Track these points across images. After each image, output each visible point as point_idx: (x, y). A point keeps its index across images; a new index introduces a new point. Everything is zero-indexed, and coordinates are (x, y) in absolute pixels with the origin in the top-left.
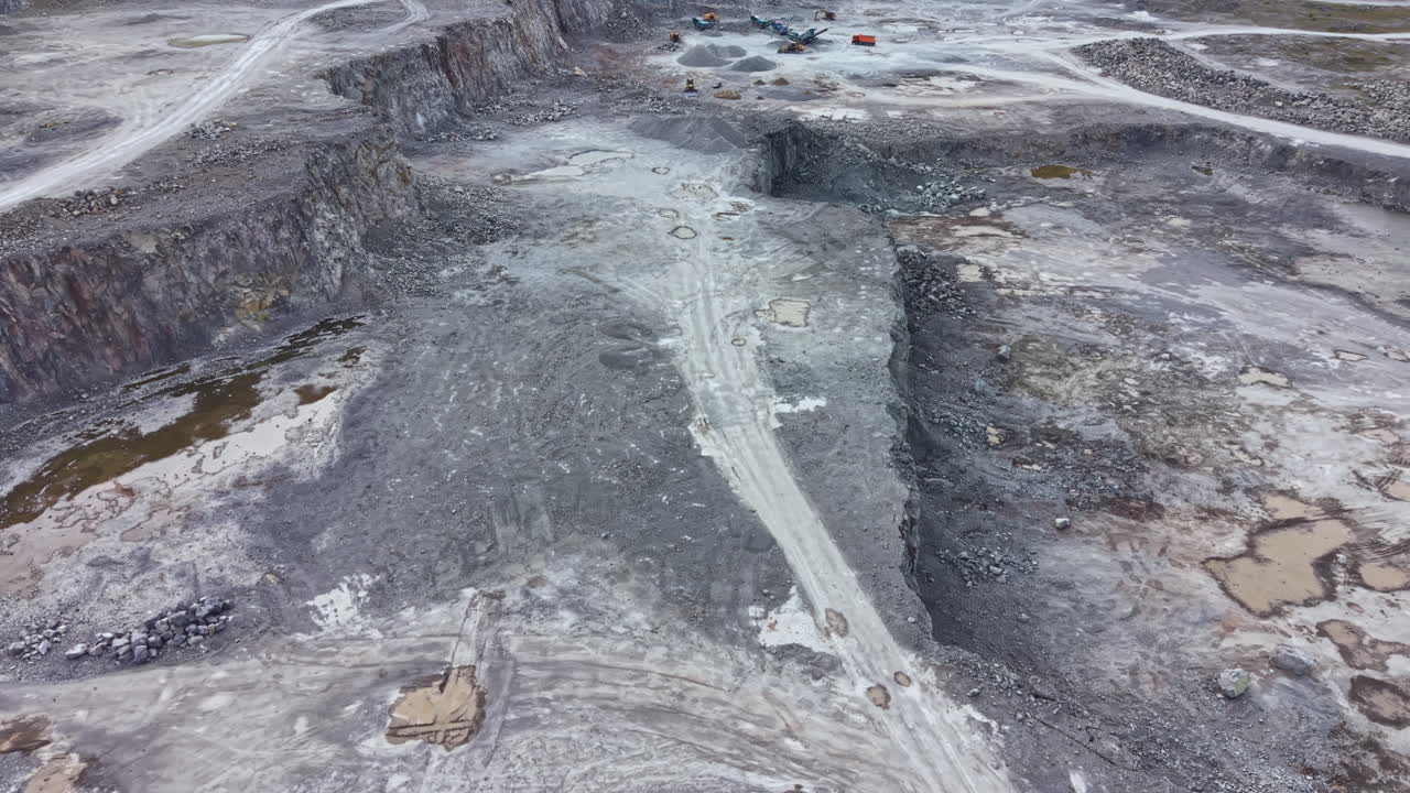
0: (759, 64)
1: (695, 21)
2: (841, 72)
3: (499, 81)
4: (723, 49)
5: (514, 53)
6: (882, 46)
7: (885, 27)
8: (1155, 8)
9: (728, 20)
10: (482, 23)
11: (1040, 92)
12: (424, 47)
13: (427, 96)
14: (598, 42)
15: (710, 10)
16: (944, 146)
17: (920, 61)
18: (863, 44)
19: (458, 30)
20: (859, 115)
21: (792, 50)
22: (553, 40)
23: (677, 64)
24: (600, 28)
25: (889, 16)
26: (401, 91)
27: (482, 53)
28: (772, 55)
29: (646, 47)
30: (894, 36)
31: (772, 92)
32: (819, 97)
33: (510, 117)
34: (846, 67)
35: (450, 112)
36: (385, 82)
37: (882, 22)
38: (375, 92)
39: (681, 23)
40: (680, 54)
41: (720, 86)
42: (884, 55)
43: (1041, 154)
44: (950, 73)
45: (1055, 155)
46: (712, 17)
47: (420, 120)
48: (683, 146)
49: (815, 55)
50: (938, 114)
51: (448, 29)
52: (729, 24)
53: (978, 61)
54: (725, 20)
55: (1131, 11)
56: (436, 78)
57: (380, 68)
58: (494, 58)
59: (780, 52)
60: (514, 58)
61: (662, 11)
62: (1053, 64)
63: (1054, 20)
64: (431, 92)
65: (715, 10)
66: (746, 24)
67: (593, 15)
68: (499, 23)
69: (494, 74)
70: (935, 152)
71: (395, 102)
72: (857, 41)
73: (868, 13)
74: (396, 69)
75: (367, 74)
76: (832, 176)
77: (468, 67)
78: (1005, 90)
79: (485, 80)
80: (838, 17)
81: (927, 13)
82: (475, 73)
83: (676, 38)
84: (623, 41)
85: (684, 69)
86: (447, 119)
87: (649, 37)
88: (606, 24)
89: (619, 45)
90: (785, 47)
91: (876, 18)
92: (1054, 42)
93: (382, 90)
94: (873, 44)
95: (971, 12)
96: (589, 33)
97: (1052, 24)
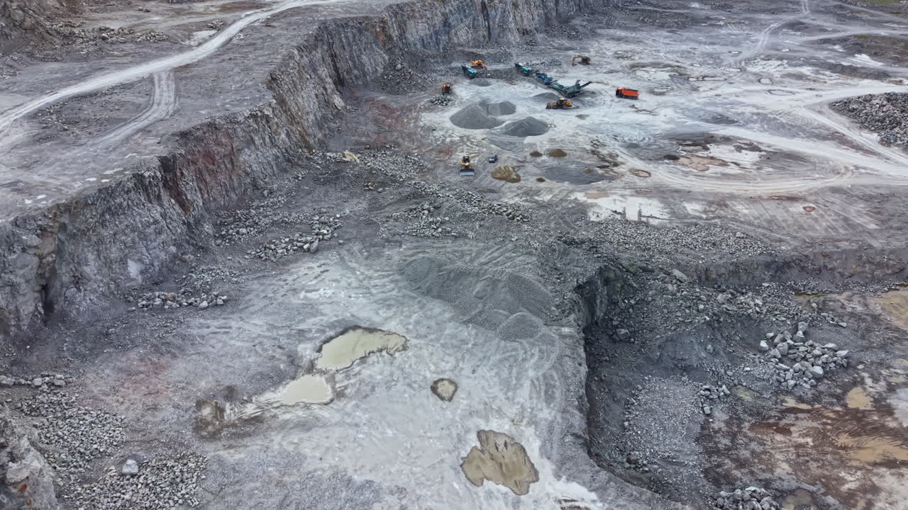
0: (532, 128)
1: (465, 69)
2: (615, 137)
3: (254, 180)
4: (494, 106)
5: (274, 145)
6: (646, 100)
7: (639, 73)
8: (873, 51)
9: (495, 67)
10: (232, 120)
11: (836, 171)
12: (139, 178)
13: (144, 237)
14: (374, 94)
15: (476, 56)
16: (767, 266)
17: (690, 122)
18: (627, 97)
19: (199, 133)
20: (653, 209)
21: (561, 106)
22: (328, 103)
23: (449, 124)
24: (376, 80)
25: (637, 59)
26: (101, 241)
27: (232, 156)
28: (541, 113)
29: (420, 99)
30: (652, 85)
31: (551, 169)
32: (601, 178)
33: (258, 244)
34: (618, 130)
35: (179, 246)
36: (73, 236)
37: (634, 67)
38: (59, 251)
39: (452, 69)
40: (454, 110)
41: (495, 159)
42: (651, 112)
43: (878, 273)
44: (727, 140)
45: (894, 273)
46: (479, 65)
47: (133, 268)
48: (469, 321)
49: (583, 112)
50: (743, 209)
51: (184, 135)
52: (495, 71)
53: (746, 123)
54: (491, 67)
55: (852, 55)
56: (156, 212)
57: (65, 219)
58: (248, 157)
59: (548, 107)
60: (275, 151)
61: (434, 57)
62: (824, 127)
63: (791, 65)
64: (151, 230)
65: (480, 57)
66: (511, 70)
67: (369, 68)
68: (254, 116)
69: (247, 174)
70: (757, 273)
71: (91, 257)
72: (619, 93)
73: (619, 57)
74: (90, 217)
75: (43, 232)
76: (658, 338)
77: (213, 173)
78: (796, 168)
79: (236, 184)
80: (593, 60)
81: (670, 56)
82: (222, 178)
83: (447, 90)
84: (397, 93)
85: (459, 132)
86: (175, 256)
87: (423, 89)
88: (382, 75)
89: (394, 97)
90: (554, 102)
91: (626, 62)
92: (807, 97)
93: (70, 247)
94: (635, 98)
95: (710, 55)
96: (366, 85)
97: (791, 70)
